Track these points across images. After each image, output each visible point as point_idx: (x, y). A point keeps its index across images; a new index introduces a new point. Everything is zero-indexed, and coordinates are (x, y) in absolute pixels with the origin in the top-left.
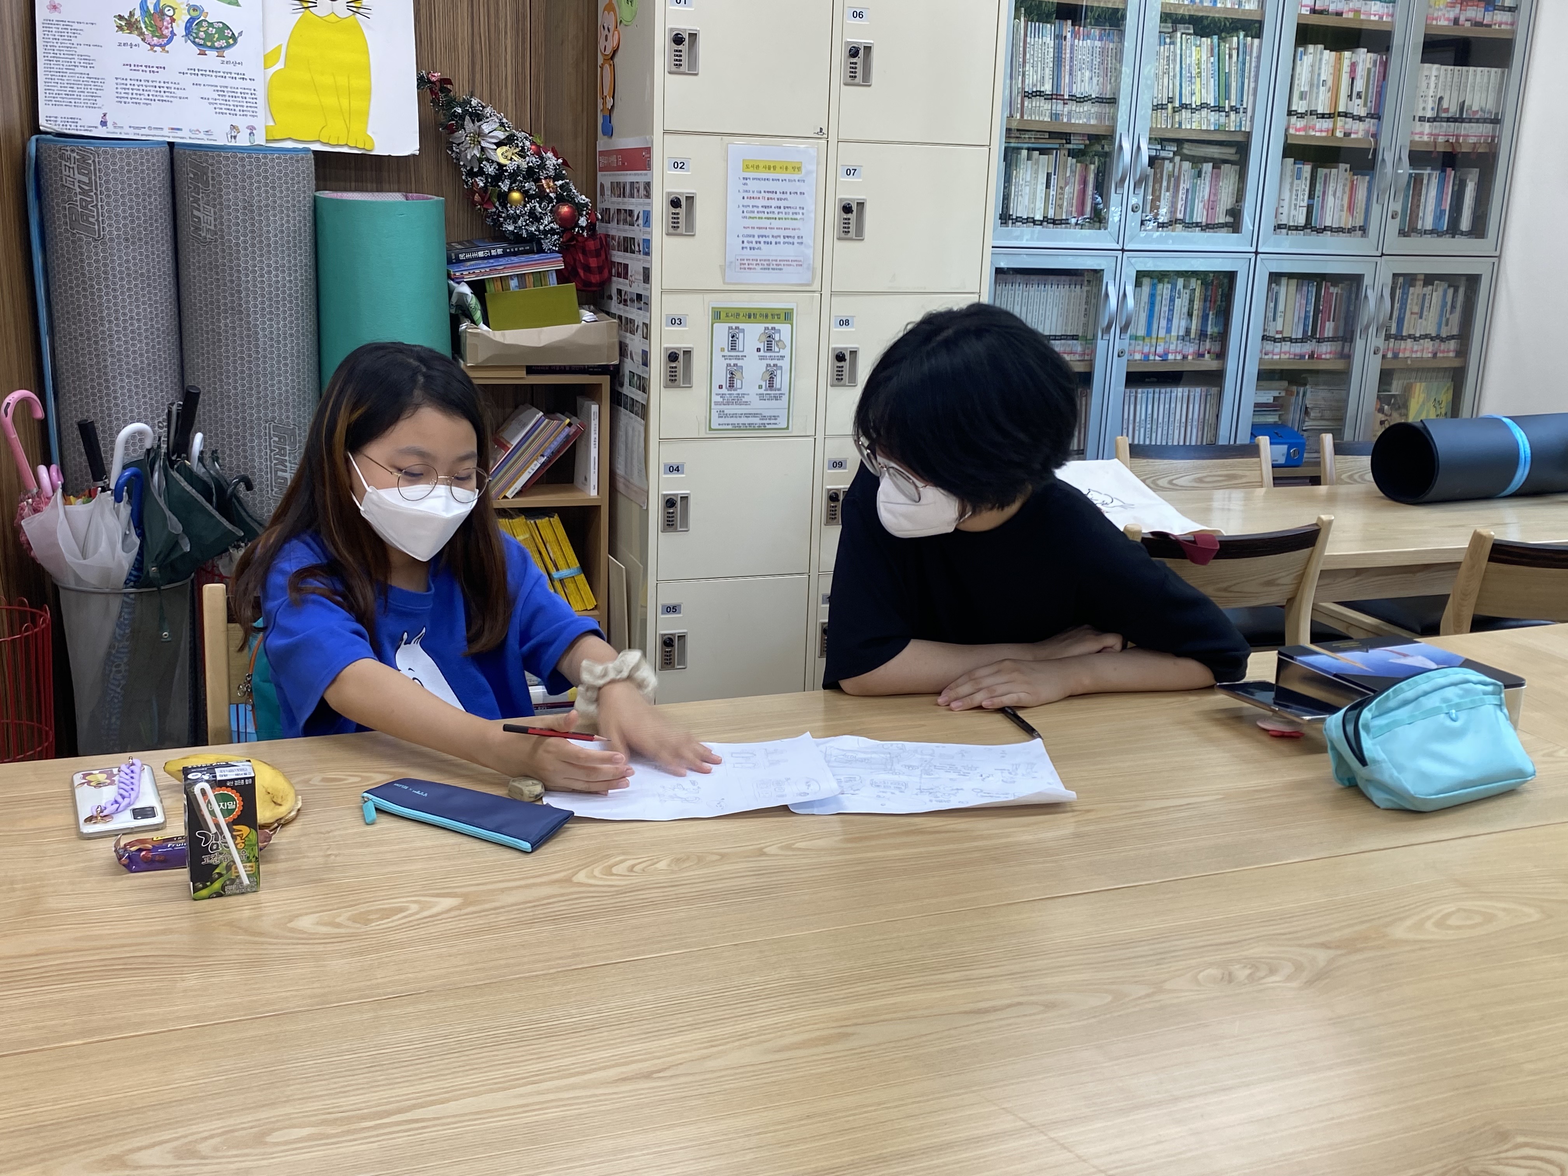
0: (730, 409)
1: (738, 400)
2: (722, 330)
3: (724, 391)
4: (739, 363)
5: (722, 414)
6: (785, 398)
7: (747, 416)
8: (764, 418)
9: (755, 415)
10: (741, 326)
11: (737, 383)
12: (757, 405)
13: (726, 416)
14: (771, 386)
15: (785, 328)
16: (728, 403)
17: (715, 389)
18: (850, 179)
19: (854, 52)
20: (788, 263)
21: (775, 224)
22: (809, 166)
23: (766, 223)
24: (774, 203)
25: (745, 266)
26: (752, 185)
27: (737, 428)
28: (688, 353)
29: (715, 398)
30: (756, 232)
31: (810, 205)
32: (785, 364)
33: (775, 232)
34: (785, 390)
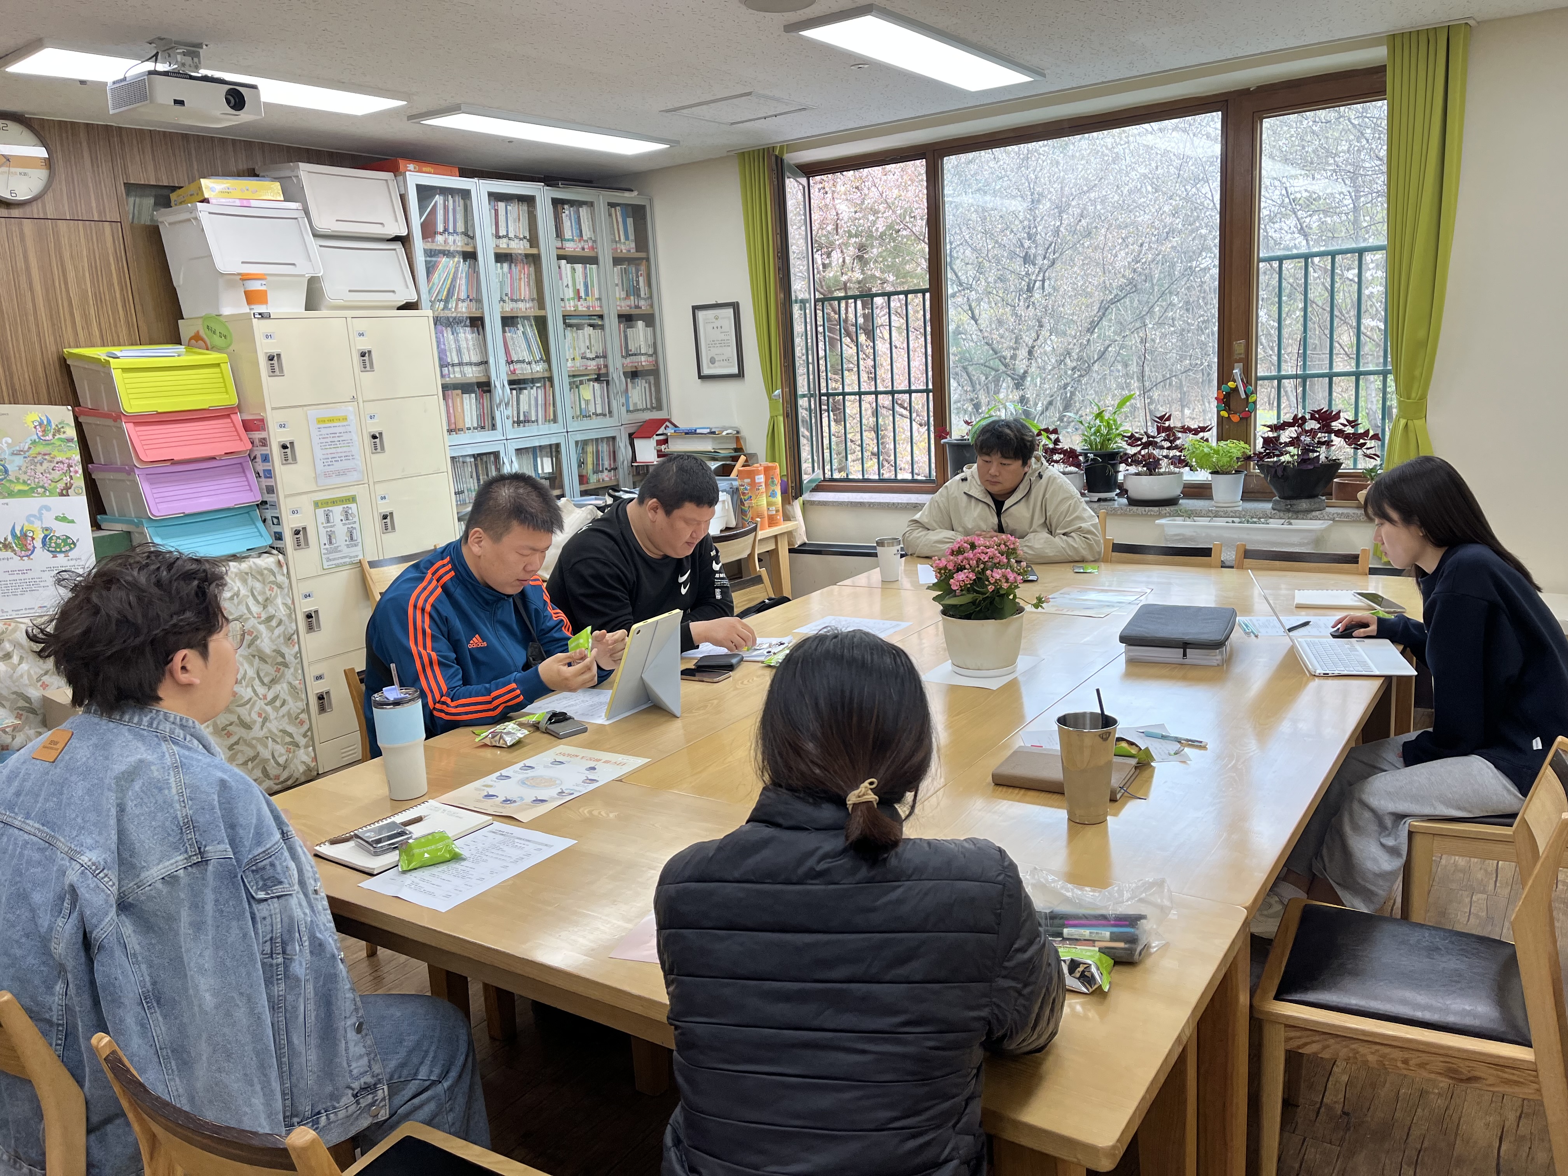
0: (331, 556)
1: (336, 550)
2: (320, 512)
3: (327, 546)
4: (332, 529)
5: (328, 560)
6: (360, 544)
7: (342, 558)
8: (351, 557)
9: (345, 557)
10: (330, 508)
11: (334, 541)
12: (346, 551)
13: (330, 560)
14: (352, 539)
15: (353, 506)
16: (330, 553)
17: (323, 547)
18: (372, 421)
19: (363, 355)
20: (349, 470)
21: (339, 450)
22: (351, 417)
23: (333, 451)
24: (336, 439)
25: (327, 475)
26: (324, 431)
27: (338, 566)
28: (304, 529)
29: (323, 551)
30: (330, 456)
31: (355, 438)
32: (357, 526)
33: (340, 455)
34: (359, 540)
